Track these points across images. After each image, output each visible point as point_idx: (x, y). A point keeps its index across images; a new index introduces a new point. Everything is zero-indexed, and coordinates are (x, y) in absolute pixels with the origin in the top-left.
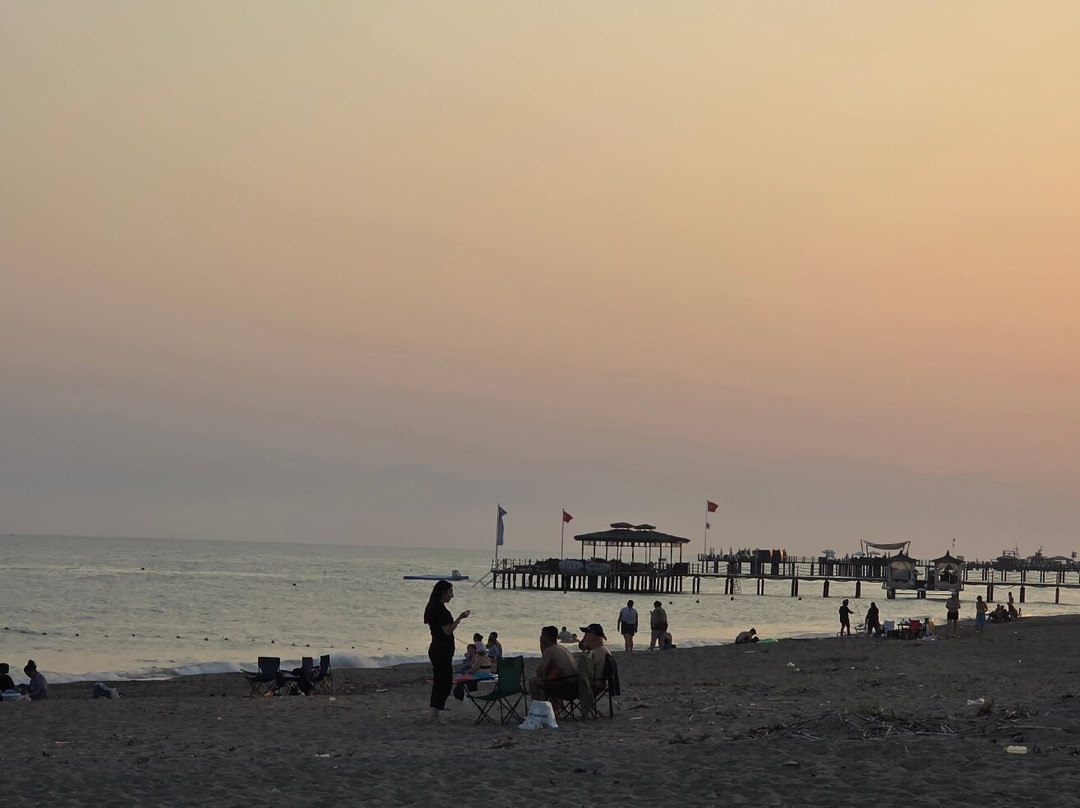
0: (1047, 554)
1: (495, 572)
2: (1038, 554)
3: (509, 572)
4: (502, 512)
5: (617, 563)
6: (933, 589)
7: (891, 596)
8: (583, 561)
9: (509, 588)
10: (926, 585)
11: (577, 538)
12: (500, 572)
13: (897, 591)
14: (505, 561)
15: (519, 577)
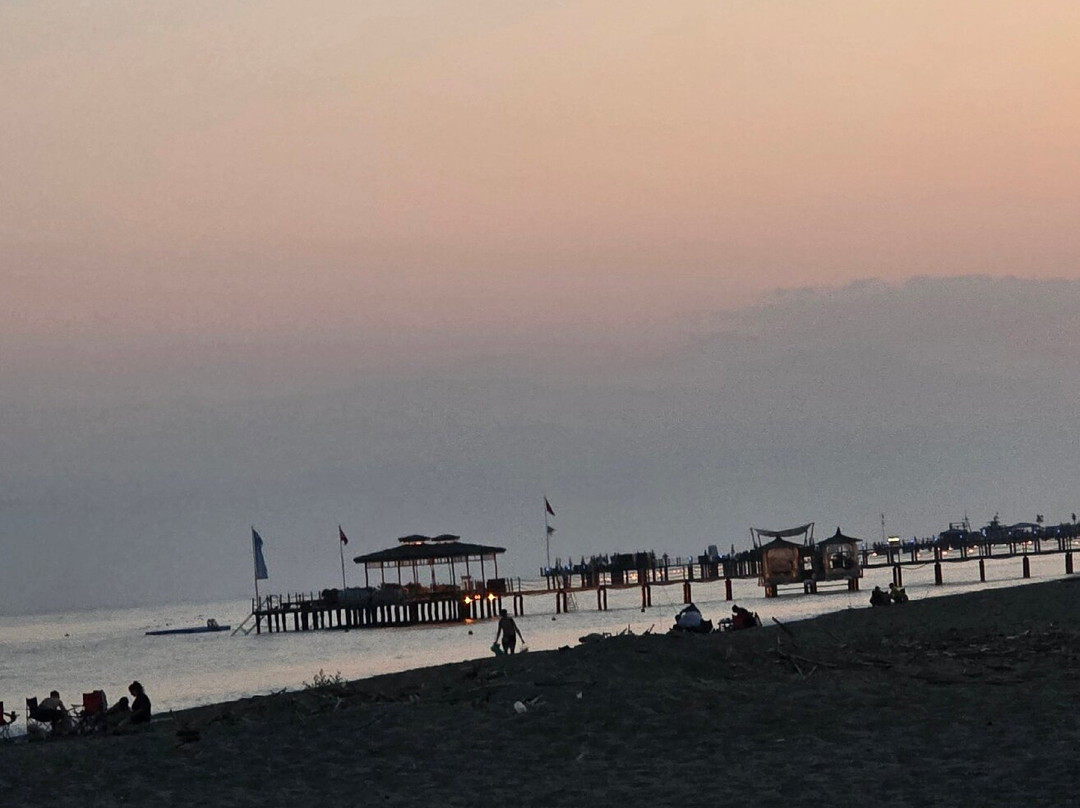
0: (1007, 521)
1: (258, 614)
2: (994, 523)
3: (276, 612)
4: (258, 542)
5: (414, 587)
6: (823, 580)
7: (772, 594)
8: (368, 589)
9: (278, 630)
10: (814, 576)
11: (358, 560)
12: (264, 613)
13: (779, 587)
14: (269, 599)
15: (290, 616)
